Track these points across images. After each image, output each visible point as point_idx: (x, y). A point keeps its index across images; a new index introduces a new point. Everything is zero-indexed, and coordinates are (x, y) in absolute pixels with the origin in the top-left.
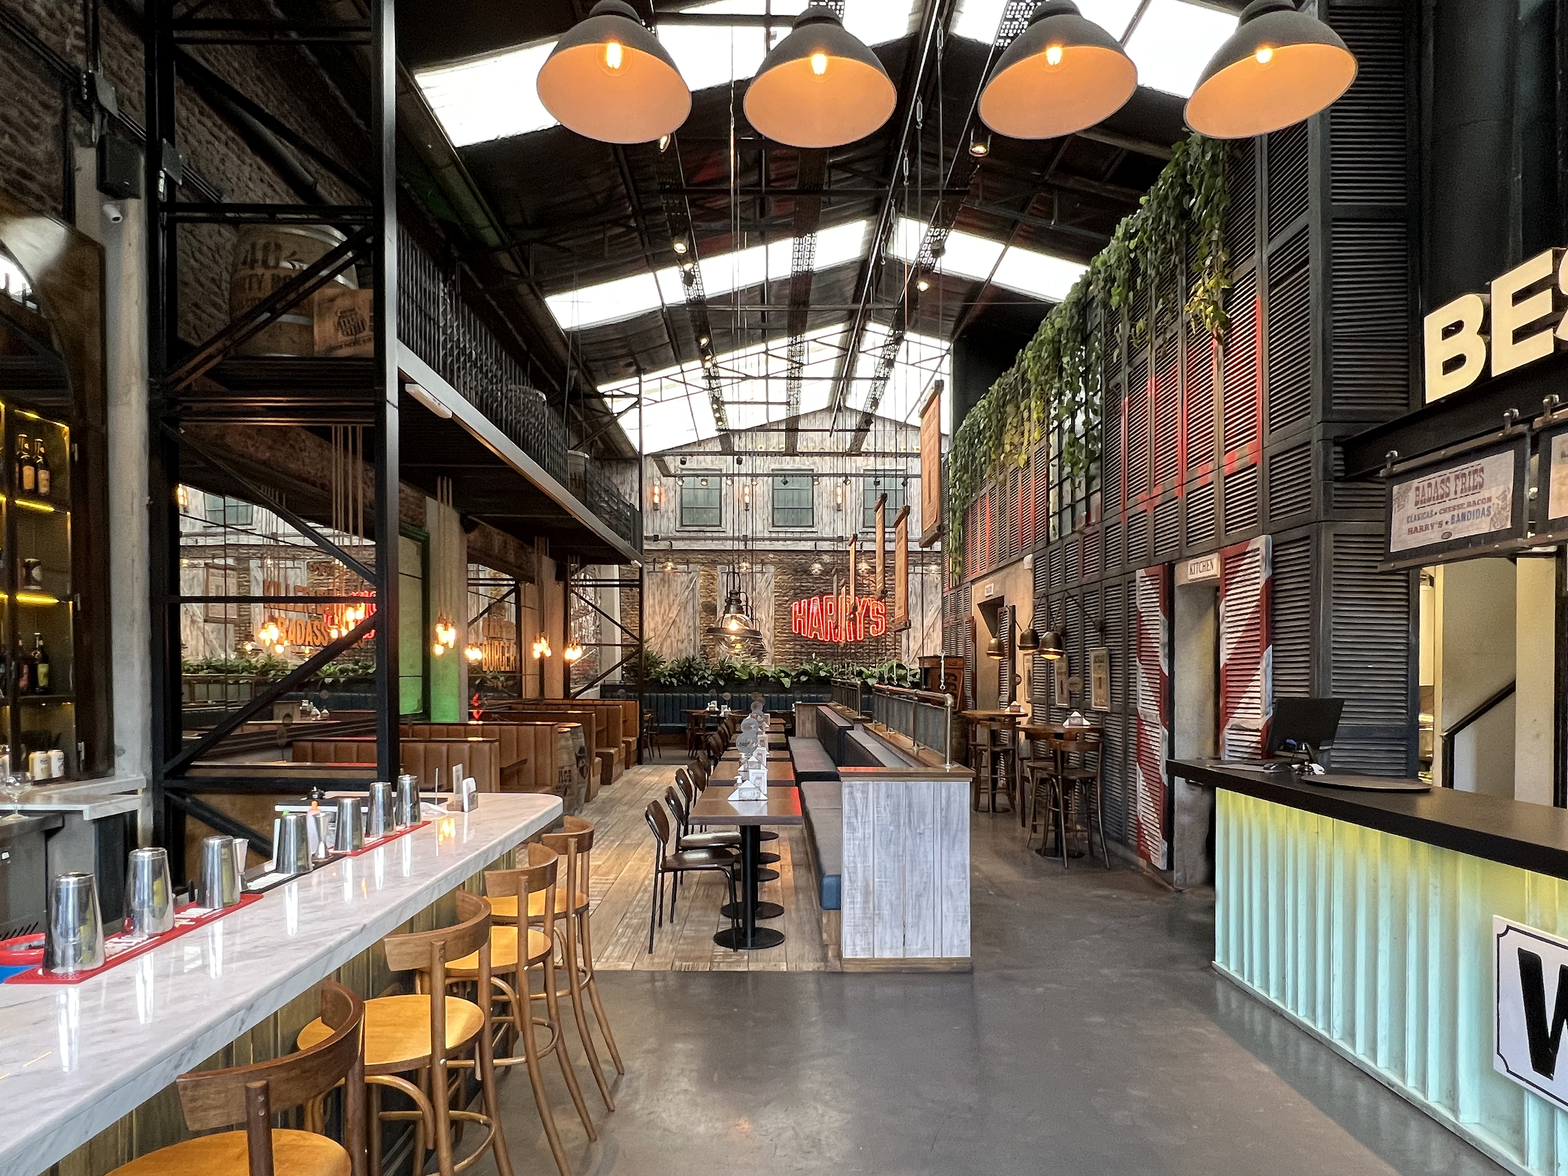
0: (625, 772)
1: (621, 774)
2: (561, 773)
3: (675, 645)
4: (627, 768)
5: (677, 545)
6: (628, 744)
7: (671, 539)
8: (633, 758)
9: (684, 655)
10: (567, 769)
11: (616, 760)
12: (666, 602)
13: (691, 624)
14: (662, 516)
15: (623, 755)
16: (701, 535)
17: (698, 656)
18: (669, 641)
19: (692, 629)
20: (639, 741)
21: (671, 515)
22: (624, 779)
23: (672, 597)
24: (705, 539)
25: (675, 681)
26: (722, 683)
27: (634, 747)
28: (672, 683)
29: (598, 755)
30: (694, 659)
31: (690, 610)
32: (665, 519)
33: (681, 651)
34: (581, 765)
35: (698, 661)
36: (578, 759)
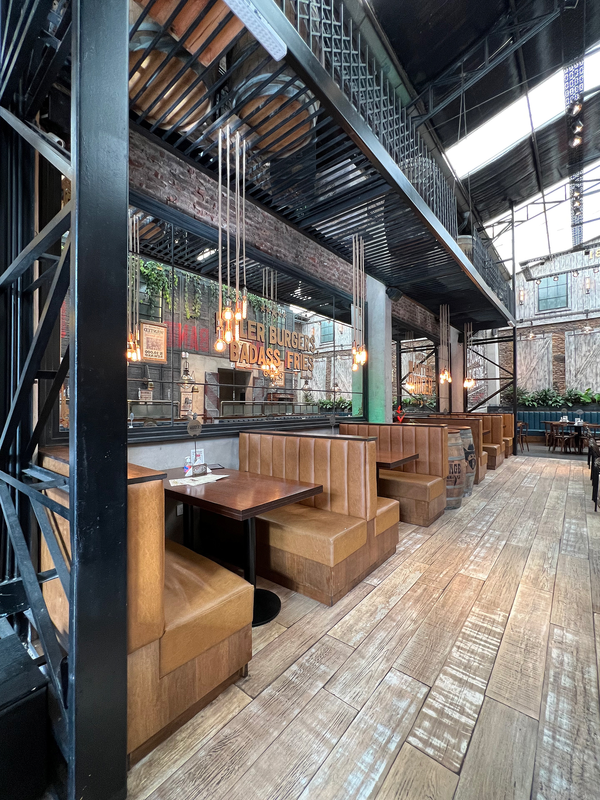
0: (505, 460)
1: (501, 463)
2: (451, 465)
3: (535, 382)
4: (506, 457)
5: (535, 323)
6: (506, 442)
7: (531, 321)
8: (510, 451)
9: (542, 389)
10: (457, 463)
11: (498, 452)
12: (528, 357)
13: (546, 369)
14: (526, 308)
15: (504, 449)
16: (553, 314)
17: (551, 388)
18: (531, 381)
19: (546, 373)
20: (514, 440)
21: (531, 306)
22: (504, 466)
23: (532, 354)
24: (555, 317)
25: (535, 404)
26: (570, 405)
27: (511, 444)
28: (533, 405)
29: (485, 449)
30: (549, 390)
31: (546, 361)
32: (527, 309)
33: (539, 386)
34: (470, 459)
35: (552, 391)
36: (467, 454)
